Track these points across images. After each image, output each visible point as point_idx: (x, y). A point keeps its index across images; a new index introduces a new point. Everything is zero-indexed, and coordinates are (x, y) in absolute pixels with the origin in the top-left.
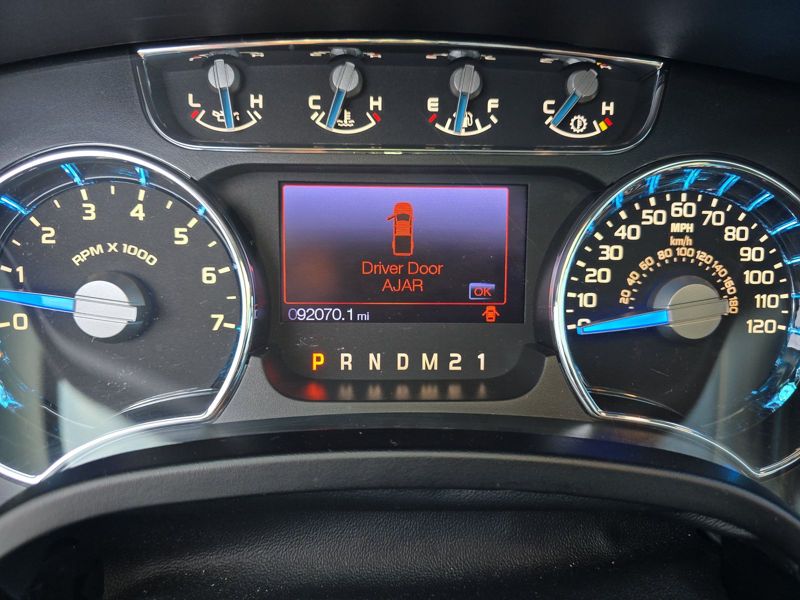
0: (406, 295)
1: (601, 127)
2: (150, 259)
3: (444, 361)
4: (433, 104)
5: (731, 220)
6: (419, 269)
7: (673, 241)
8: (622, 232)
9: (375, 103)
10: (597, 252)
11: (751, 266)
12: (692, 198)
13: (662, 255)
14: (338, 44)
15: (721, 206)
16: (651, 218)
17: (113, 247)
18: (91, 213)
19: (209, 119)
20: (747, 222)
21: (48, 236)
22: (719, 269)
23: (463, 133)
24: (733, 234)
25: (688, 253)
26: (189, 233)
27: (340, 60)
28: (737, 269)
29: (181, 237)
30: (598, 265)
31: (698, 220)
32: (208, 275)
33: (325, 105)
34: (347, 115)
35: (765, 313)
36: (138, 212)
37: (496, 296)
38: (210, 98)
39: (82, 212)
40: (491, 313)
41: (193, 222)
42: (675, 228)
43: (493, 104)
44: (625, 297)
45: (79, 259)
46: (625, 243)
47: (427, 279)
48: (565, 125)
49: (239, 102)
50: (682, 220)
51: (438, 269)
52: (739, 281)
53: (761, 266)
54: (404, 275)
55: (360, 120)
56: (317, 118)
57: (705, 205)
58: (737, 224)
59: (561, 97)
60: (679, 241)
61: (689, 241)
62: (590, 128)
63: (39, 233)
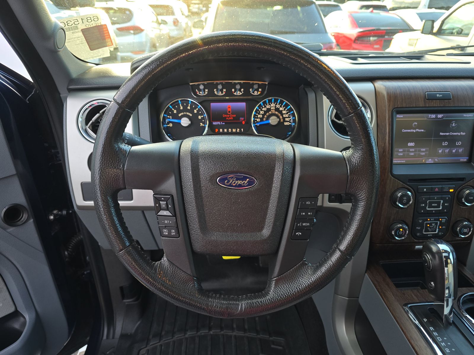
0: (230, 120)
1: (259, 93)
2: (191, 115)
3: (236, 130)
4: (233, 90)
5: (281, 106)
6: (232, 116)
7: (272, 110)
8: (263, 109)
9: (224, 90)
10: (260, 112)
11: (284, 114)
12: (274, 103)
13: (270, 112)
14: (218, 82)
15: (279, 104)
16: (268, 107)
17: (185, 113)
18: (182, 108)
19: (199, 93)
20: (283, 107)
21: (175, 112)
22: (279, 115)
23: (238, 94)
24: (281, 109)
25: (274, 112)
26: (197, 111)
27: (219, 84)
28: (282, 114)
29: (195, 111)
30: (260, 114)
31: (276, 107)
32: (200, 117)
33: (217, 91)
34: (220, 92)
35: (287, 121)
36: (189, 108)
37: (244, 120)
38: (200, 90)
39: (180, 108)
40: (244, 123)
41: (197, 109)
42: (272, 108)
43: (242, 90)
44: (264, 119)
45: (180, 115)
46: (264, 111)
47: (233, 117)
48: (253, 93)
49: (204, 91)
50: (273, 107)
51: (235, 116)
52: (283, 116)
53: (286, 114)
54: (230, 117)
55: (222, 93)
56: (216, 93)
57: (276, 104)
58: (282, 107)
59: (253, 88)
60: (273, 110)
61: (274, 110)
62: (258, 93)
63: (174, 111)
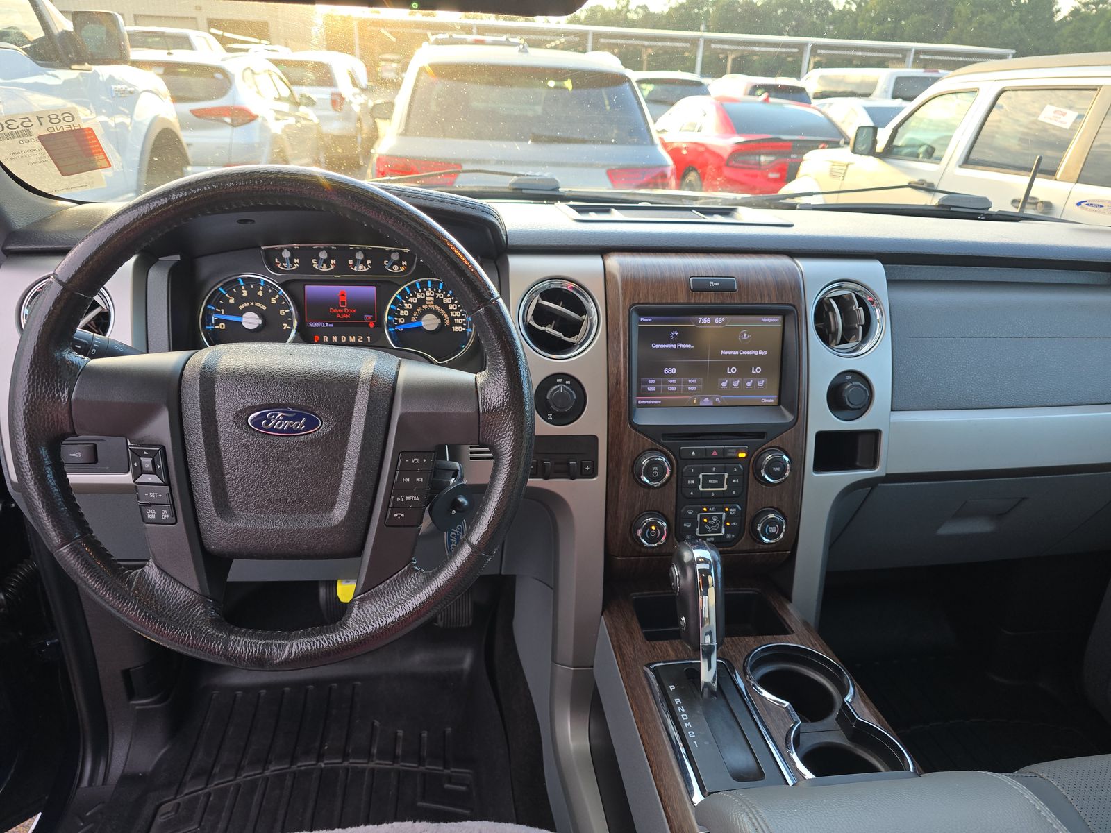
0: (345, 319)
1: (402, 269)
2: (264, 308)
3: (357, 339)
4: (351, 262)
5: (445, 296)
6: (348, 311)
7: (427, 303)
8: (411, 300)
9: (333, 262)
10: (404, 306)
11: (453, 310)
12: (432, 290)
13: (424, 307)
14: (322, 246)
15: (442, 292)
16: (420, 296)
17: (252, 304)
18: (245, 293)
19: (283, 267)
20: (450, 297)
21: (232, 300)
22: (443, 311)
23: (360, 270)
24: (446, 300)
25: (433, 306)
26: (277, 300)
27: (322, 250)
28: (448, 311)
29: (273, 301)
30: (404, 310)
31: (435, 296)
32: (282, 312)
33: (318, 262)
34: (324, 265)
35: (458, 325)
36: (260, 293)
37: (373, 319)
38: (283, 260)
39: (243, 293)
40: (372, 325)
41: (277, 296)
42: (428, 299)
43: (369, 262)
44: (413, 319)
45: (241, 307)
46: (412, 303)
47: (351, 314)
48: (391, 268)
49: (292, 262)
50: (430, 296)
51: (355, 311)
52: (449, 315)
53: (456, 310)
54: (344, 313)
55: (329, 267)
56: (315, 266)
57: (437, 292)
58: (447, 298)
59: (389, 259)
60: (429, 303)
61: (432, 303)
62: (399, 269)
63: (229, 299)
